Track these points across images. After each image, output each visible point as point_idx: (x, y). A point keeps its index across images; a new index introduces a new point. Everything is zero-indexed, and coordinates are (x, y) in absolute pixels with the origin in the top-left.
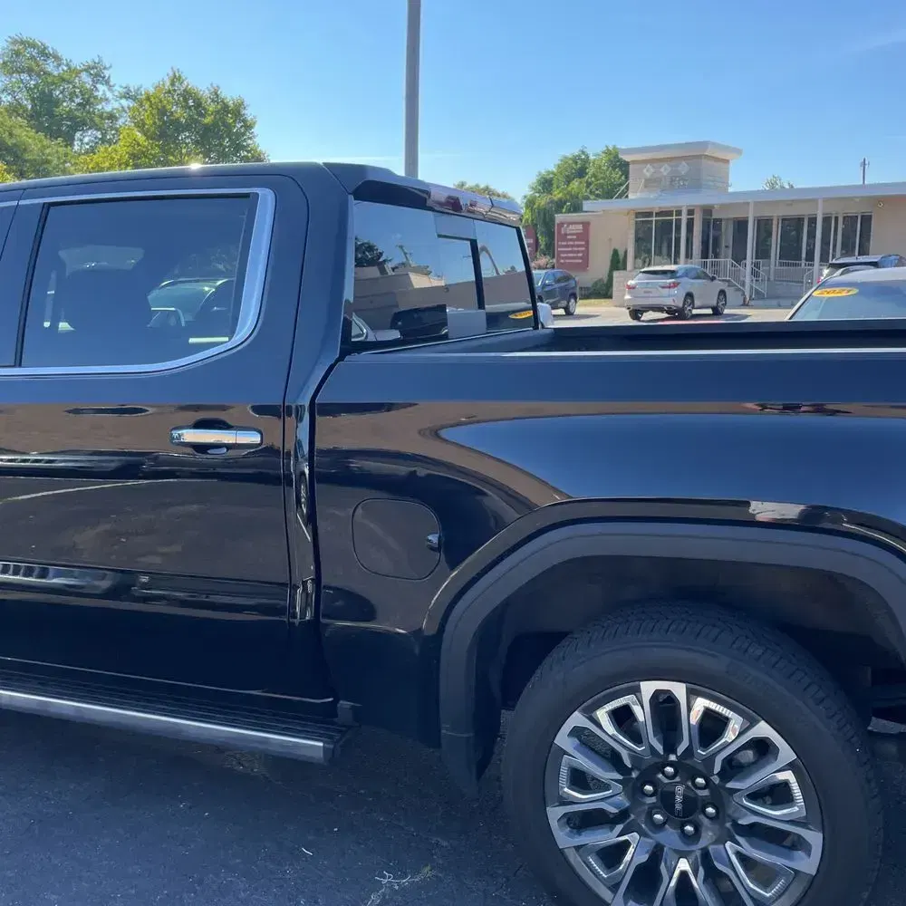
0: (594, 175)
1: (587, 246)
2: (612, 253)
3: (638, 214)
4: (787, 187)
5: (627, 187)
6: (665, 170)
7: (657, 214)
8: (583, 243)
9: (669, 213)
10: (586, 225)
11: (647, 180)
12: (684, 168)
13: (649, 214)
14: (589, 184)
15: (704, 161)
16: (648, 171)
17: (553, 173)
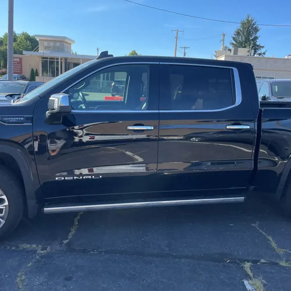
0: (20, 42)
1: (21, 66)
2: (31, 70)
3: (43, 58)
4: (75, 53)
5: (38, 48)
6: (52, 44)
7: (50, 59)
8: (20, 65)
9: (54, 59)
10: (21, 59)
11: (45, 47)
12: (58, 44)
13: (47, 58)
14: (18, 45)
15: (65, 43)
16: (46, 44)
17: (2, 38)
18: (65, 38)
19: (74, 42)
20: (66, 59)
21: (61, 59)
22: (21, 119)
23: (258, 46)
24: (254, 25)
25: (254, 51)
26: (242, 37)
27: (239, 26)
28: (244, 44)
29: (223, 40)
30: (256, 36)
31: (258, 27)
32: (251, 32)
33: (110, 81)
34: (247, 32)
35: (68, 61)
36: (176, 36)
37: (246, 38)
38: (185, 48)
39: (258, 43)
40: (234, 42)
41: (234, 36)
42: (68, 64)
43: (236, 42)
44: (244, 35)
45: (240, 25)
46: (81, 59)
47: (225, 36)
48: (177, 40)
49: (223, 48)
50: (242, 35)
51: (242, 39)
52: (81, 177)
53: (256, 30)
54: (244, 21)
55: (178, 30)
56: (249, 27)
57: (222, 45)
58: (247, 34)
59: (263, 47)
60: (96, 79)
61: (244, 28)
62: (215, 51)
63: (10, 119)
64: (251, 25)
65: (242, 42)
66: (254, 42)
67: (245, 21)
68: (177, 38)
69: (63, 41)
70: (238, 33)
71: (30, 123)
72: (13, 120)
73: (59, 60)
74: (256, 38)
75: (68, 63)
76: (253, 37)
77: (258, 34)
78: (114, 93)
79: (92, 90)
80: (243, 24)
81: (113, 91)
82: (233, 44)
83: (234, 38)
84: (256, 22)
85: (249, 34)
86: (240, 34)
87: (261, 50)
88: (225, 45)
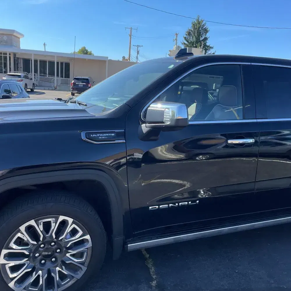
18: (14, 31)
19: (23, 35)
20: (15, 55)
21: (10, 54)
22: (112, 135)
23: (208, 46)
24: (204, 26)
25: (205, 51)
26: (193, 37)
27: (190, 27)
28: (195, 44)
29: (176, 40)
30: (206, 36)
31: (207, 29)
32: (201, 32)
33: (64, 78)
34: (198, 32)
35: (17, 57)
36: (130, 34)
37: (196, 38)
38: (138, 46)
39: (208, 44)
40: (186, 42)
41: (185, 36)
42: (17, 60)
43: (188, 42)
44: (195, 35)
45: (191, 25)
46: (33, 55)
47: (178, 36)
48: (131, 38)
49: (176, 47)
50: (193, 35)
51: (193, 39)
52: (177, 204)
53: (206, 31)
54: (194, 21)
55: (131, 28)
56: (199, 28)
57: (175, 44)
58: (197, 34)
59: (212, 48)
60: (49, 76)
61: (195, 28)
62: (170, 51)
63: (98, 135)
64: (201, 26)
65: (194, 42)
66: (204, 42)
67: (196, 22)
68: (130, 36)
69: (11, 35)
70: (189, 34)
71: (122, 140)
72: (103, 136)
73: (7, 55)
74: (206, 39)
75: (17, 58)
76: (203, 38)
77: (208, 35)
78: (75, 92)
79: (45, 88)
80: (194, 24)
81: (74, 89)
82: (185, 44)
83: (185, 38)
84: (205, 23)
85: (199, 34)
86: (191, 34)
87: (211, 51)
88: (178, 45)
